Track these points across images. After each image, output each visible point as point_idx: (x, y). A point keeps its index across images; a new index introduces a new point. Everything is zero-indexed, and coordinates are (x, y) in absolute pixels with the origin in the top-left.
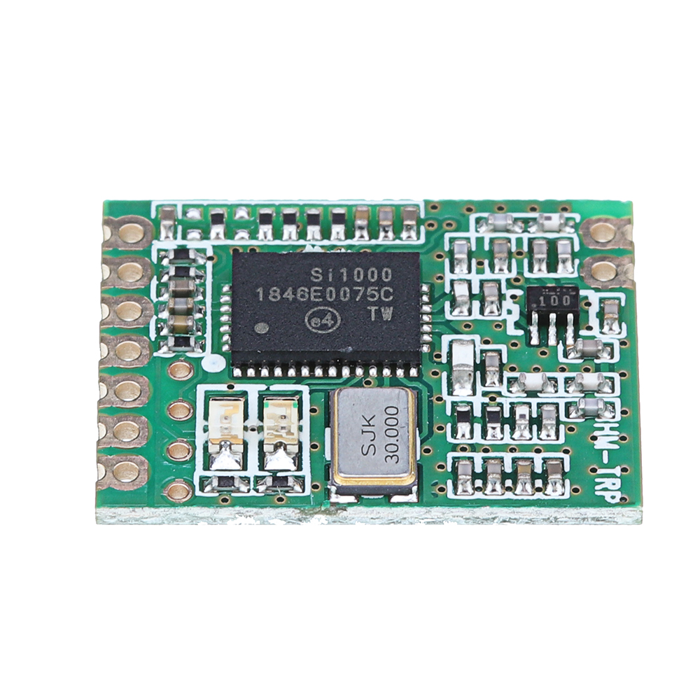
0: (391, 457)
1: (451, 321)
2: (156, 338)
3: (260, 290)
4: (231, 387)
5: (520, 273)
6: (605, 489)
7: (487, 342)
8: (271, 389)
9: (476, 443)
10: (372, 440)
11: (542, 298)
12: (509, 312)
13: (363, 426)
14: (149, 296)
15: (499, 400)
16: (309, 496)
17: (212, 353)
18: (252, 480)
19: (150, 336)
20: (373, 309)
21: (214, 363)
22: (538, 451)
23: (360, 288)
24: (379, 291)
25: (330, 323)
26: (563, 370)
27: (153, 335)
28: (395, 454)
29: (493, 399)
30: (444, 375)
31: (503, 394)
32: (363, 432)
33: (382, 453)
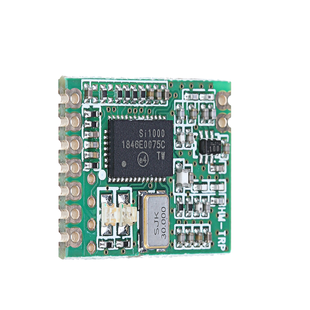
0: (163, 235)
1: (176, 150)
2: (84, 160)
3: (123, 142)
4: (108, 188)
5: (197, 123)
6: (221, 243)
7: (186, 162)
8: (120, 189)
9: (183, 219)
10: (158, 226)
11: (210, 147)
12: (194, 146)
13: (155, 218)
14: (81, 136)
15: (190, 195)
16: (132, 249)
17: (102, 169)
18: (115, 240)
19: (82, 159)
20: (159, 153)
21: (102, 175)
22: (201, 223)
23: (155, 141)
24: (160, 142)
25: (145, 161)
26: (209, 178)
27: (83, 159)
28: (164, 233)
29: (188, 194)
30: (174, 181)
31: (191, 192)
32: (155, 221)
33: (161, 233)
